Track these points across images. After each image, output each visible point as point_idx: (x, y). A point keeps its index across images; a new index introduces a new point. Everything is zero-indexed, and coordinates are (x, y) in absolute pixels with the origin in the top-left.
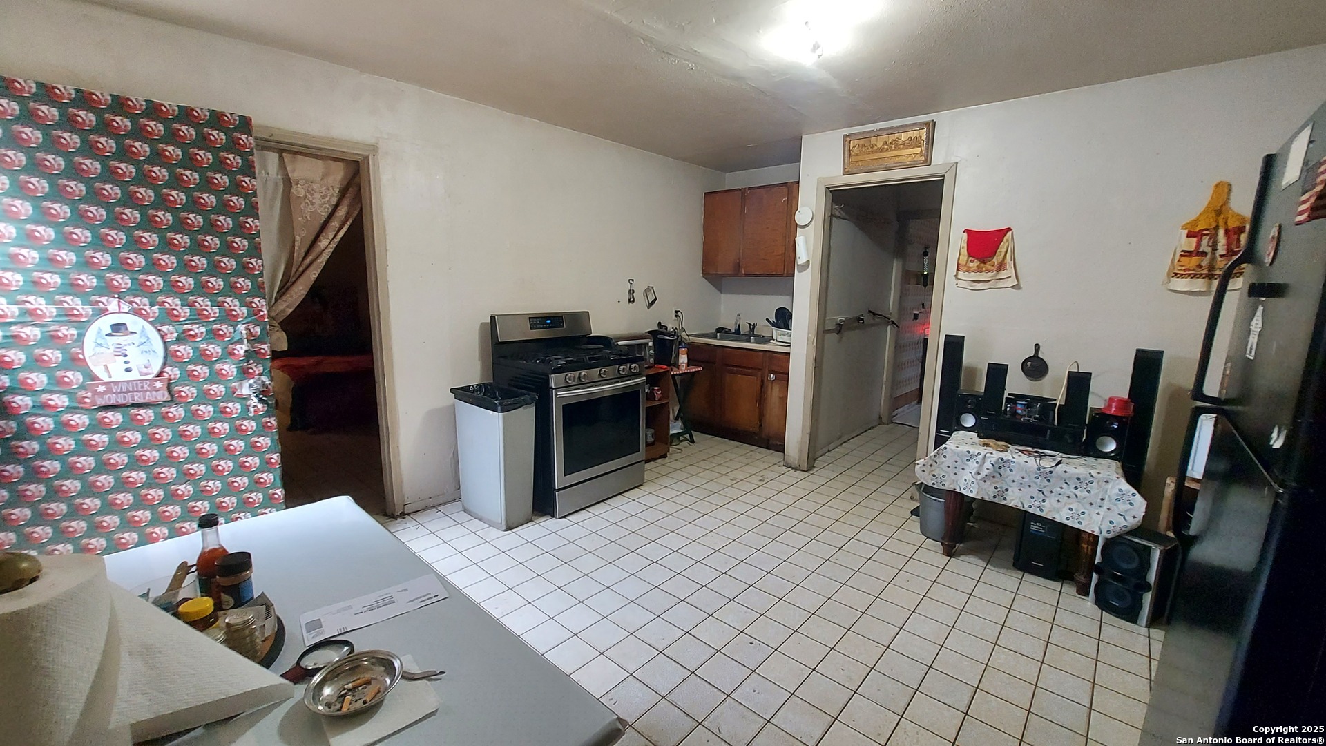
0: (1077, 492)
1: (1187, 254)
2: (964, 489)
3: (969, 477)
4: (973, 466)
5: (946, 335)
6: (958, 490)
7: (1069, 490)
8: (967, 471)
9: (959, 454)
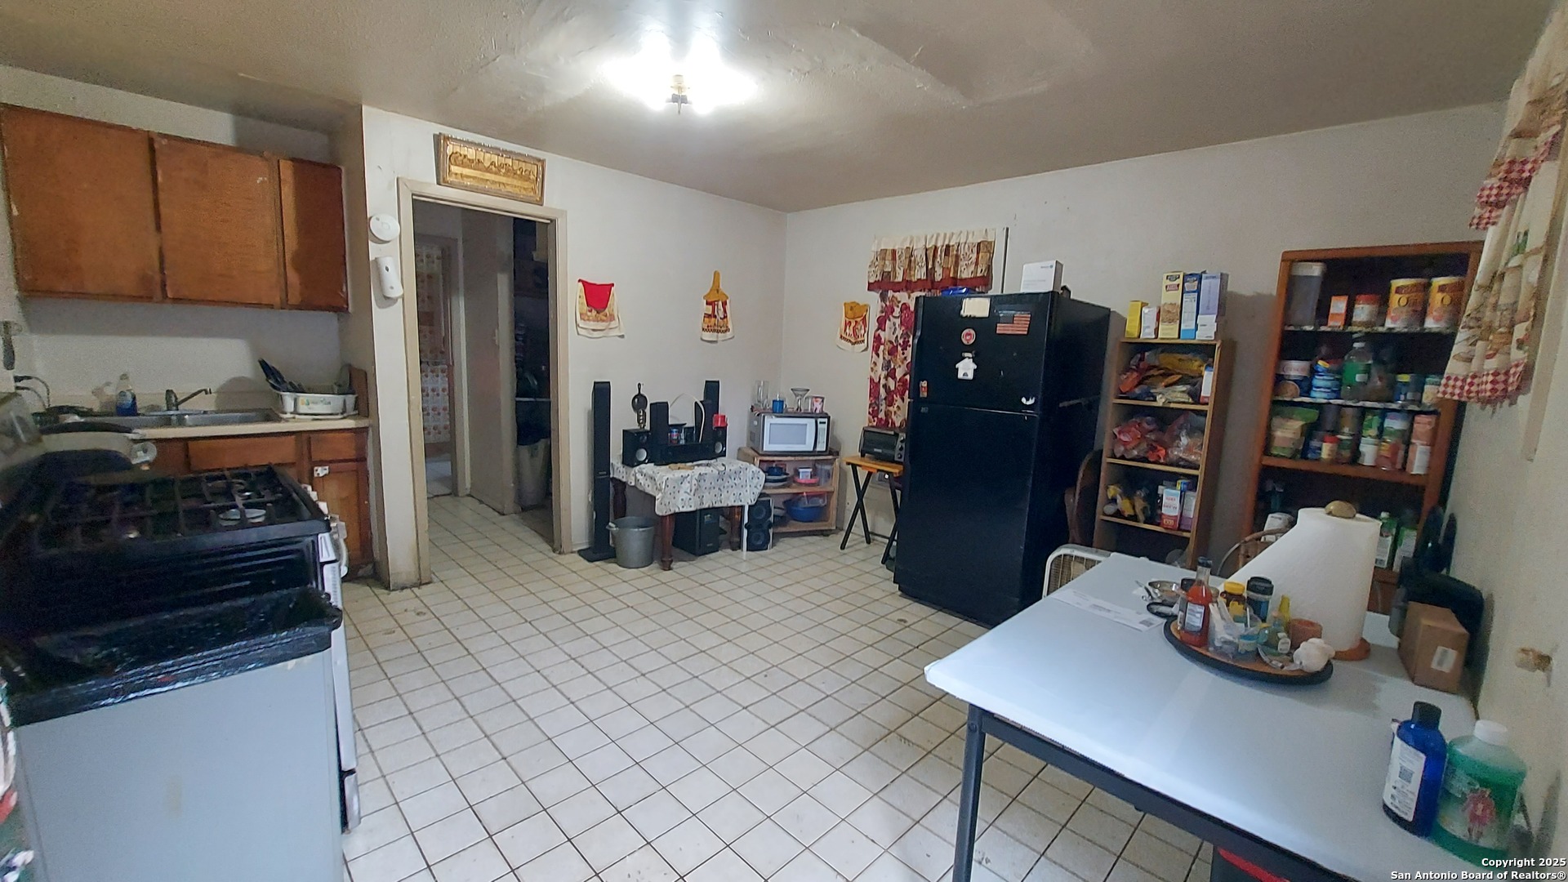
0: (736, 481)
1: (708, 316)
2: (683, 507)
3: (685, 496)
4: (686, 486)
5: (595, 383)
6: (677, 511)
7: (732, 482)
8: (682, 492)
9: (676, 481)
